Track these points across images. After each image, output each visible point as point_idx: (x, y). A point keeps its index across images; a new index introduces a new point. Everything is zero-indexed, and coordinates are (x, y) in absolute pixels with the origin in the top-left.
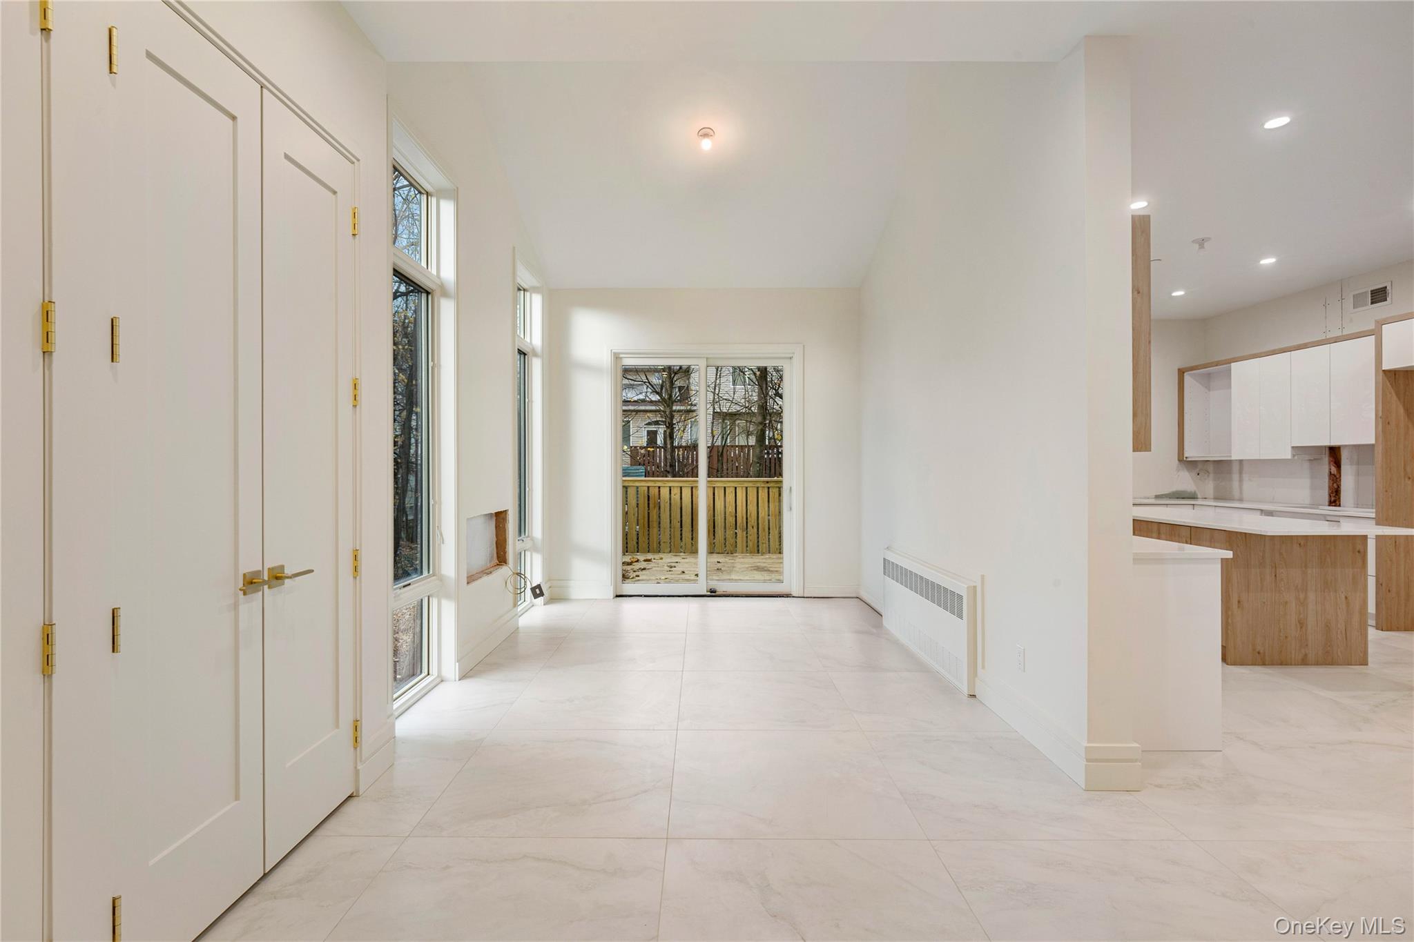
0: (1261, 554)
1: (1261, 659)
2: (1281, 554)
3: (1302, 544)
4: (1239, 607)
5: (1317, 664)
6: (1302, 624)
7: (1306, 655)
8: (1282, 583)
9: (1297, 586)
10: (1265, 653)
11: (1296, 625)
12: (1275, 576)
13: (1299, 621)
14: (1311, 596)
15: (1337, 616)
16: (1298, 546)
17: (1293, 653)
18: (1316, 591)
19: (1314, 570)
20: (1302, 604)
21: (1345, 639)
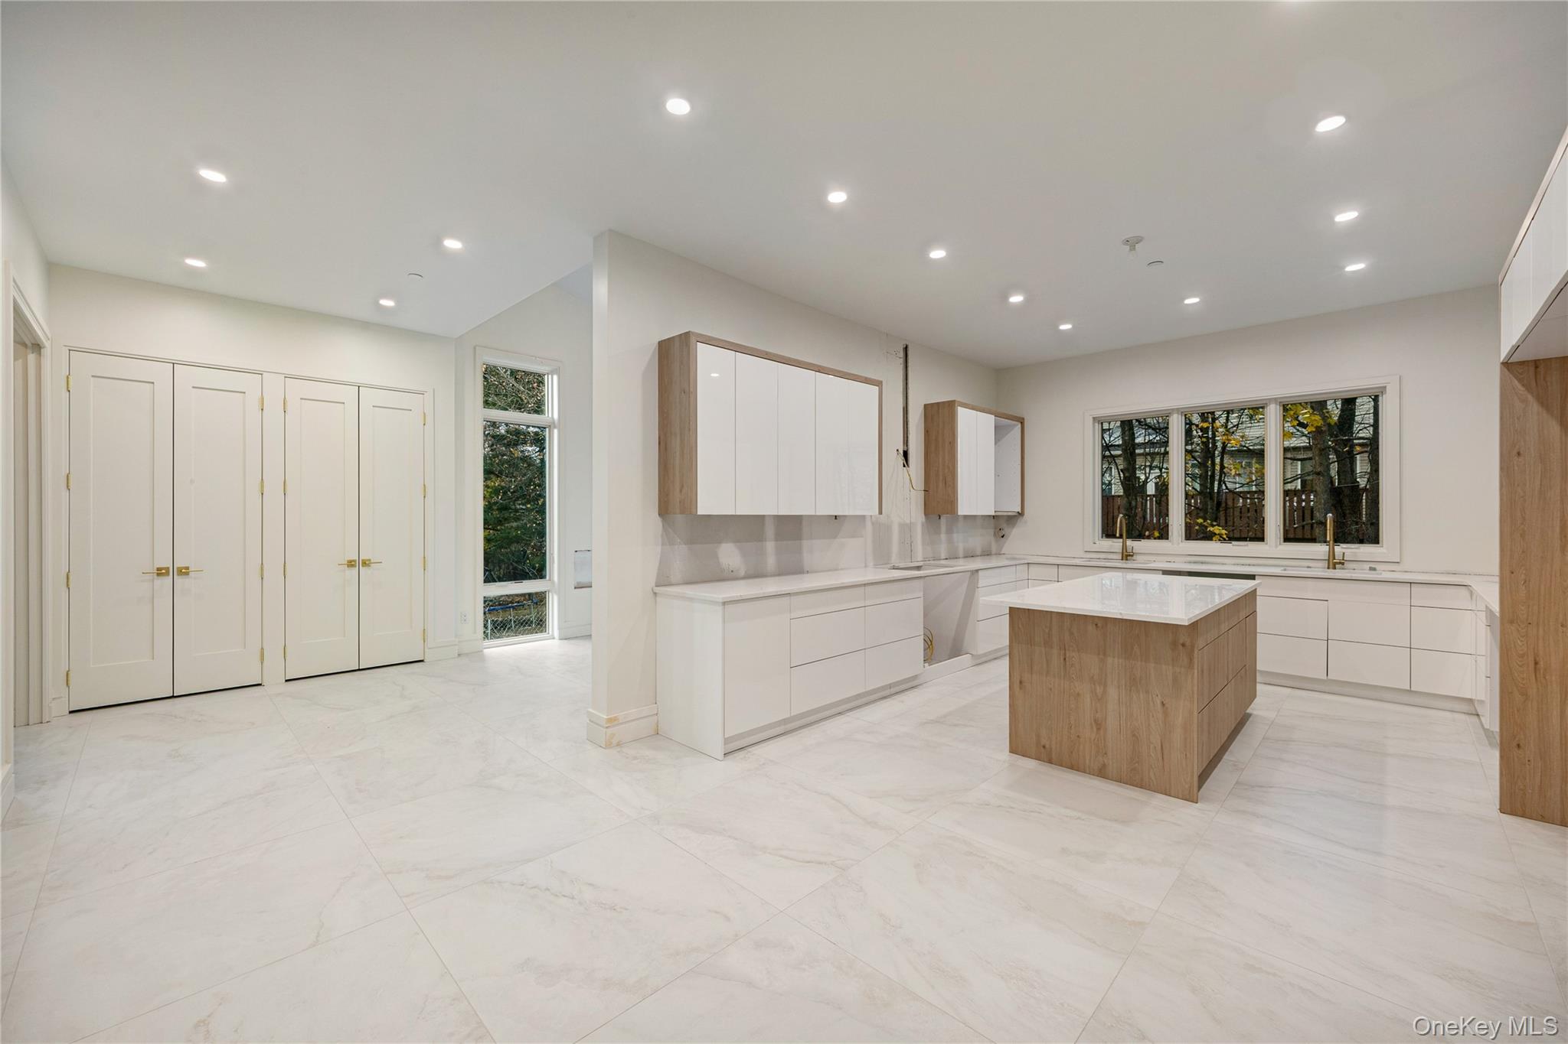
0: (1047, 631)
1: (1047, 755)
2: (1071, 634)
3: (1099, 625)
4: (1021, 688)
5: (1120, 780)
6: (1099, 725)
7: (1104, 765)
8: (1073, 668)
9: (1093, 677)
10: (1051, 749)
11: (1091, 724)
12: (1065, 659)
13: (1095, 720)
14: (1113, 692)
15: (1149, 725)
16: (1094, 626)
17: (1088, 758)
18: (1119, 687)
19: (1116, 660)
20: (1099, 700)
21: (1160, 758)
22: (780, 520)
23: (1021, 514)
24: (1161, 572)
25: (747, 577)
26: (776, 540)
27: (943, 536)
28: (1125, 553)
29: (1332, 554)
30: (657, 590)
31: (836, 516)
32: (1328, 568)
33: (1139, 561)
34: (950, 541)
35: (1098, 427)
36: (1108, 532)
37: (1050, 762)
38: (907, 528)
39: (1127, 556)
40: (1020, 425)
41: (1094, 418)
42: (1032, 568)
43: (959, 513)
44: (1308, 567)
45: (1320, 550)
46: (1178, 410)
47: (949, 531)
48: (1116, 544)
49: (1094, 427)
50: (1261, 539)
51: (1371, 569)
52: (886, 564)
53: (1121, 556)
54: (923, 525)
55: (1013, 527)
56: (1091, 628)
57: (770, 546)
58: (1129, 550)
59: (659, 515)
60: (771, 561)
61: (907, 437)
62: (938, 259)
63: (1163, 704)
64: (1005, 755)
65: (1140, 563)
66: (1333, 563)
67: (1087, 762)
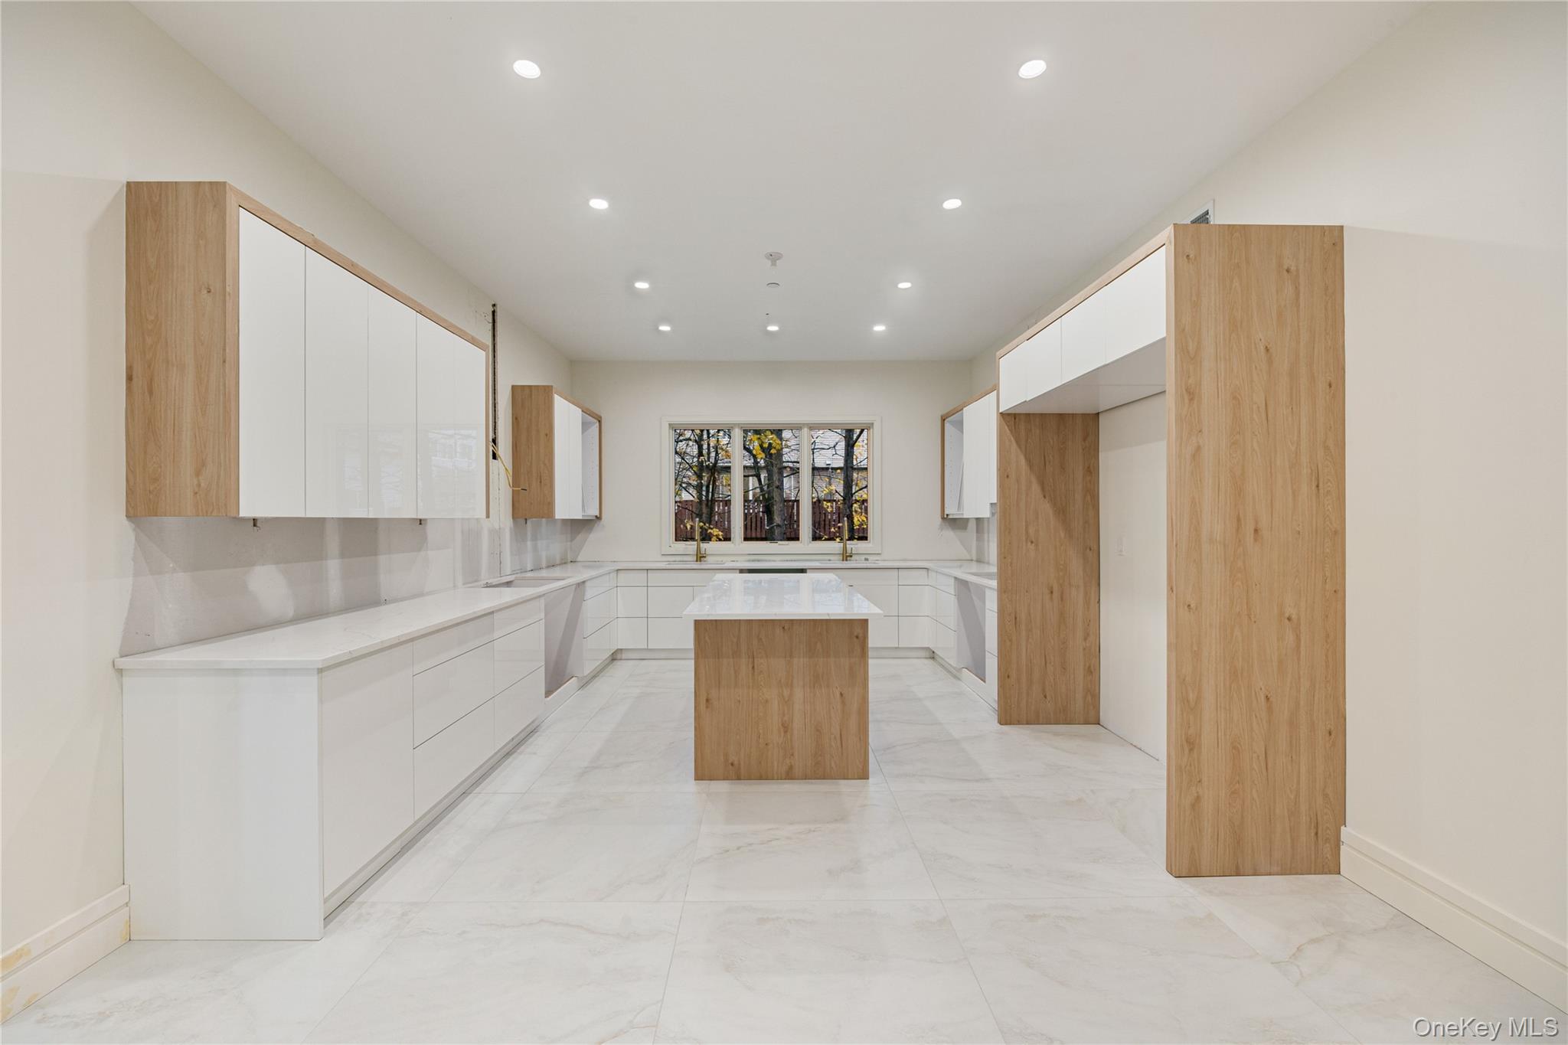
0: (735, 641)
1: (735, 772)
2: (760, 640)
3: (786, 627)
5: (805, 777)
6: (786, 728)
7: (791, 767)
8: (762, 676)
9: (780, 681)
10: (739, 764)
11: (779, 729)
12: (753, 667)
13: (782, 725)
14: (799, 694)
15: (830, 718)
16: (782, 630)
17: (776, 764)
18: (804, 687)
19: (802, 660)
20: (786, 702)
21: (840, 746)
22: (349, 525)
23: (598, 518)
24: (738, 571)
25: (298, 619)
26: (343, 555)
27: (529, 543)
28: (699, 555)
29: (845, 548)
30: (124, 663)
31: (420, 520)
32: (843, 560)
33: (710, 562)
34: (535, 549)
35: (672, 436)
36: (682, 535)
37: (739, 778)
38: (495, 534)
39: (701, 557)
40: (598, 424)
41: (669, 424)
42: (622, 575)
43: (556, 518)
44: (830, 560)
45: (835, 546)
46: (738, 425)
47: (535, 539)
48: (691, 547)
49: (669, 432)
50: (797, 539)
51: (866, 559)
52: (476, 581)
53: (695, 558)
54: (511, 528)
55: (590, 533)
56: (778, 631)
57: (333, 567)
58: (703, 552)
59: (127, 516)
60: (334, 590)
61: (495, 422)
62: (596, 209)
63: (841, 694)
64: (692, 786)
65: (710, 564)
66: (846, 556)
67: (776, 768)
